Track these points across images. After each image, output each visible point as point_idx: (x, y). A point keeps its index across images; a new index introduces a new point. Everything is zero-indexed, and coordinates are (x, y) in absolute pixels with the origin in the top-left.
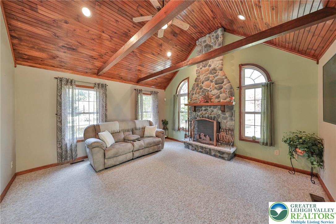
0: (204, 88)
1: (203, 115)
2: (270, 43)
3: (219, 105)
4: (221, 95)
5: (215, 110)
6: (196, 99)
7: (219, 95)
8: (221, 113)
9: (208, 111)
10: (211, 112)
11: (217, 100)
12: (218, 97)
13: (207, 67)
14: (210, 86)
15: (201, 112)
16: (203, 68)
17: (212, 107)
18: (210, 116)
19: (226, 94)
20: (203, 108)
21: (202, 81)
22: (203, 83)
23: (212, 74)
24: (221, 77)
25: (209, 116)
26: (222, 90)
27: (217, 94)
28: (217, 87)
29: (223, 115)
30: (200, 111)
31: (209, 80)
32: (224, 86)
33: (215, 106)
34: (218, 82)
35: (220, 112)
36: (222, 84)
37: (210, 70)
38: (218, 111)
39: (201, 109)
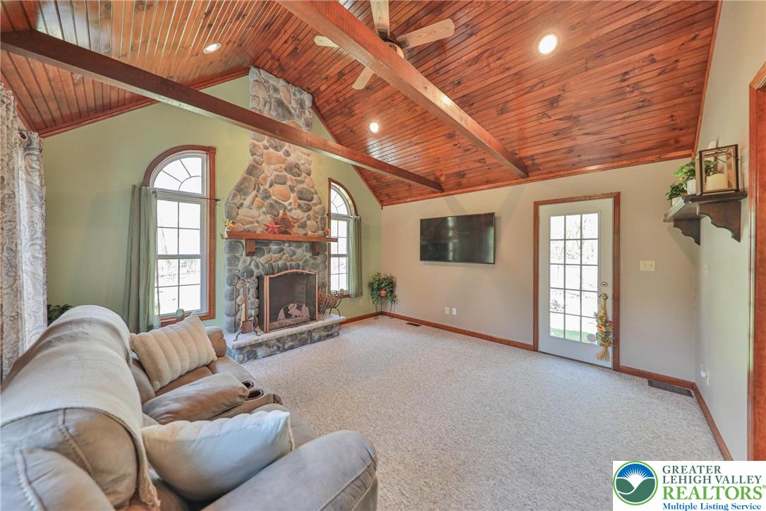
0: (273, 197)
1: (271, 262)
2: (358, 169)
3: (305, 242)
4: (308, 222)
5: (299, 251)
6: (252, 223)
7: (305, 222)
8: (310, 257)
9: (284, 254)
10: (291, 256)
11: (301, 232)
12: (303, 226)
13: (281, 153)
14: (289, 198)
15: (267, 256)
16: (271, 150)
17: (294, 245)
18: (288, 264)
19: (317, 222)
20: (274, 247)
21: (269, 179)
22: (271, 186)
23: (293, 175)
24: (308, 188)
25: (286, 264)
26: (311, 213)
27: (302, 218)
28: (303, 205)
29: (313, 261)
30: (264, 254)
31: (285, 183)
32: (313, 208)
33: (299, 243)
34: (304, 196)
35: (308, 255)
36: (310, 201)
37: (287, 162)
38: (305, 253)
39: (265, 248)
